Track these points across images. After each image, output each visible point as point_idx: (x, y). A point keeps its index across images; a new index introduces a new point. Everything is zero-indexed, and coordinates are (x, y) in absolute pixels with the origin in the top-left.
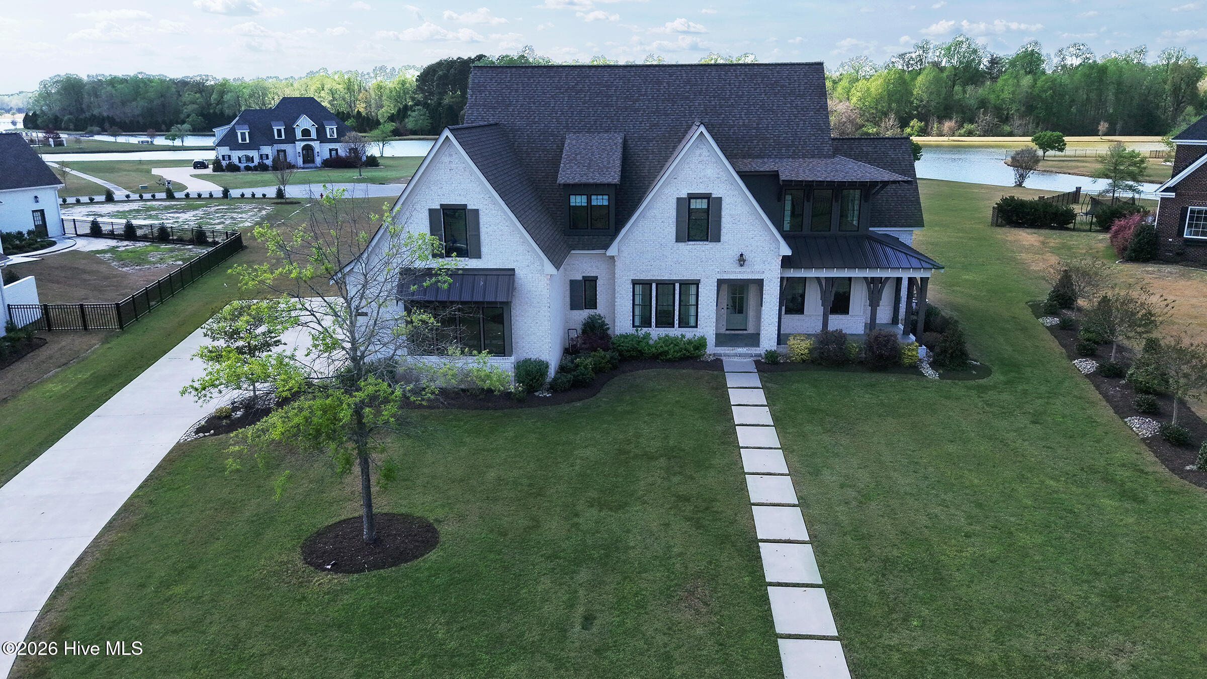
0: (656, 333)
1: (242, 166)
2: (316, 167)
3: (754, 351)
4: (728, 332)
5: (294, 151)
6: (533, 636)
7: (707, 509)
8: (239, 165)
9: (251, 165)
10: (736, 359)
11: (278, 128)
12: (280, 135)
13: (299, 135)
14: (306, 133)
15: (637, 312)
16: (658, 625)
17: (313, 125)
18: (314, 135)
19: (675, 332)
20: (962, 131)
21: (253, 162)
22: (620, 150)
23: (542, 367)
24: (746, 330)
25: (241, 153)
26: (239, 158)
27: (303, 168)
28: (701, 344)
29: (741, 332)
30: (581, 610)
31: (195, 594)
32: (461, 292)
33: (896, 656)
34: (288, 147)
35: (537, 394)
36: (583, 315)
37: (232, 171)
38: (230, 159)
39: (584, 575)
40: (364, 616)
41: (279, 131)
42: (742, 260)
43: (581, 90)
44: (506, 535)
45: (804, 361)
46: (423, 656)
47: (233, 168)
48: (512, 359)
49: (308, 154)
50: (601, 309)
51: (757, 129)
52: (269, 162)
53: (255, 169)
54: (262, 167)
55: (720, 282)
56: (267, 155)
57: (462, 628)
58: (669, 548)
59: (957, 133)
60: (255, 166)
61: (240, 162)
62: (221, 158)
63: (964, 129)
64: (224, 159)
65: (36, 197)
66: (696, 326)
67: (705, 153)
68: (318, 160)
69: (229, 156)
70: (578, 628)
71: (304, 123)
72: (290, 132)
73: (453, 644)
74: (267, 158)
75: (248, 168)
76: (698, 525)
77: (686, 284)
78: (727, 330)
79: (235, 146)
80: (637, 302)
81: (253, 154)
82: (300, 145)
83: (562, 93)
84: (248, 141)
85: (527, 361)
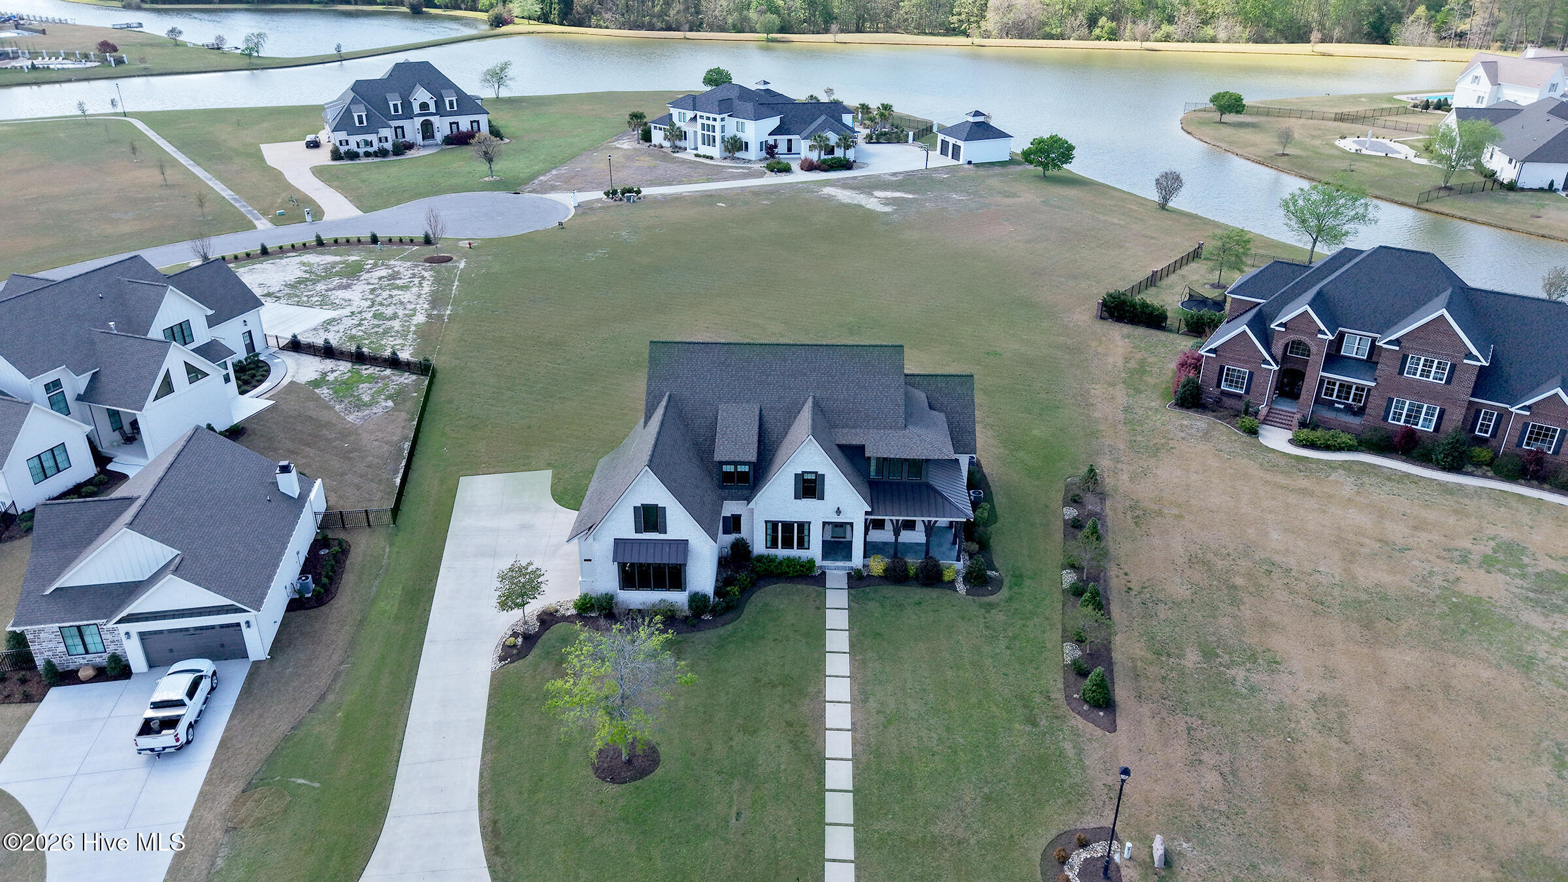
0: (781, 552)
1: (361, 151)
2: (437, 145)
3: (848, 564)
4: (833, 539)
5: (412, 129)
6: (713, 825)
7: (802, 733)
8: (358, 150)
9: (371, 150)
10: (836, 572)
11: (394, 101)
12: (396, 110)
13: (417, 110)
14: (424, 106)
15: (768, 539)
16: (771, 818)
17: (432, 98)
18: (432, 109)
19: (795, 552)
20: (1159, 34)
21: (372, 146)
22: (757, 423)
23: (705, 597)
24: (845, 538)
25: (359, 138)
26: (358, 143)
27: (424, 146)
28: (811, 562)
29: (841, 540)
30: (735, 808)
31: (549, 799)
32: (654, 557)
33: (877, 835)
34: (405, 123)
35: (703, 617)
36: (731, 538)
37: (352, 159)
38: (347, 144)
39: (736, 785)
40: (633, 813)
41: (395, 106)
42: (838, 512)
43: (729, 365)
44: (695, 755)
45: (880, 576)
46: (665, 838)
47: (352, 156)
48: (687, 593)
49: (427, 130)
50: (744, 533)
51: (854, 403)
52: (388, 146)
53: (376, 154)
54: (382, 153)
55: (824, 524)
56: (386, 138)
57: (680, 821)
58: (779, 765)
59: (1152, 37)
60: (375, 152)
61: (358, 147)
62: (338, 144)
63: (1162, 32)
64: (341, 145)
65: (245, 321)
66: (809, 549)
67: (814, 448)
68: (438, 138)
69: (347, 141)
70: (734, 820)
71: (421, 95)
72: (407, 105)
73: (677, 831)
74: (387, 141)
75: (367, 154)
76: (796, 748)
77: (801, 525)
78: (832, 537)
79: (353, 131)
80: (768, 532)
81: (372, 137)
82: (418, 121)
83: (716, 367)
84: (365, 124)
85: (696, 594)
